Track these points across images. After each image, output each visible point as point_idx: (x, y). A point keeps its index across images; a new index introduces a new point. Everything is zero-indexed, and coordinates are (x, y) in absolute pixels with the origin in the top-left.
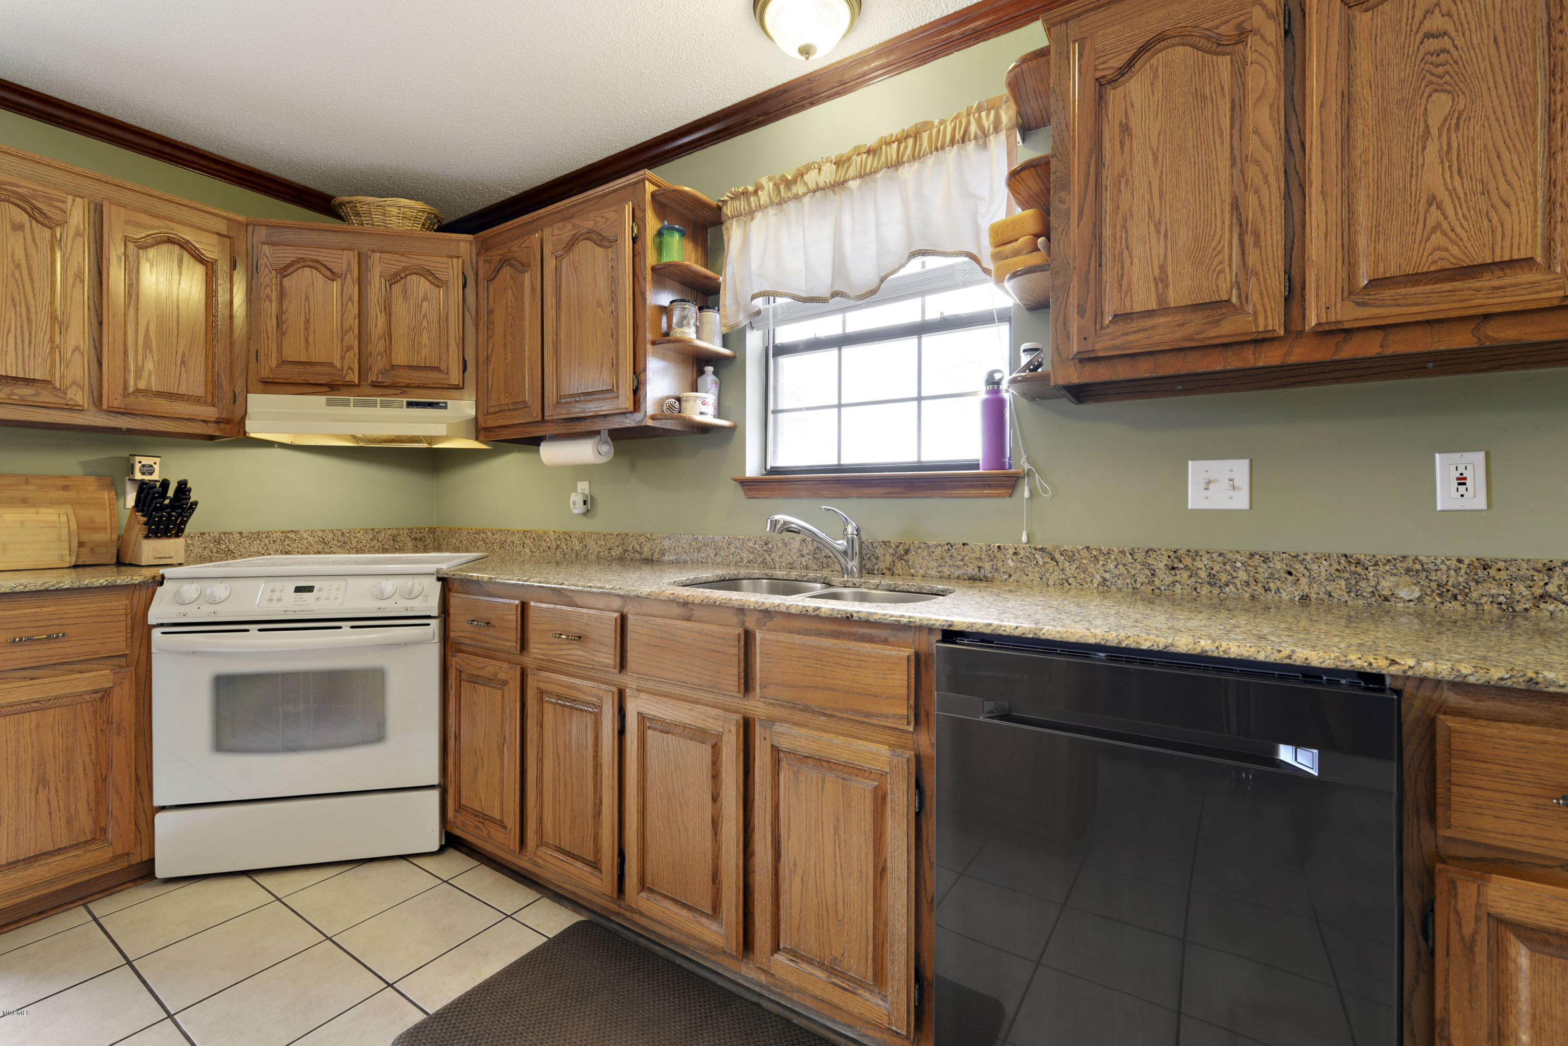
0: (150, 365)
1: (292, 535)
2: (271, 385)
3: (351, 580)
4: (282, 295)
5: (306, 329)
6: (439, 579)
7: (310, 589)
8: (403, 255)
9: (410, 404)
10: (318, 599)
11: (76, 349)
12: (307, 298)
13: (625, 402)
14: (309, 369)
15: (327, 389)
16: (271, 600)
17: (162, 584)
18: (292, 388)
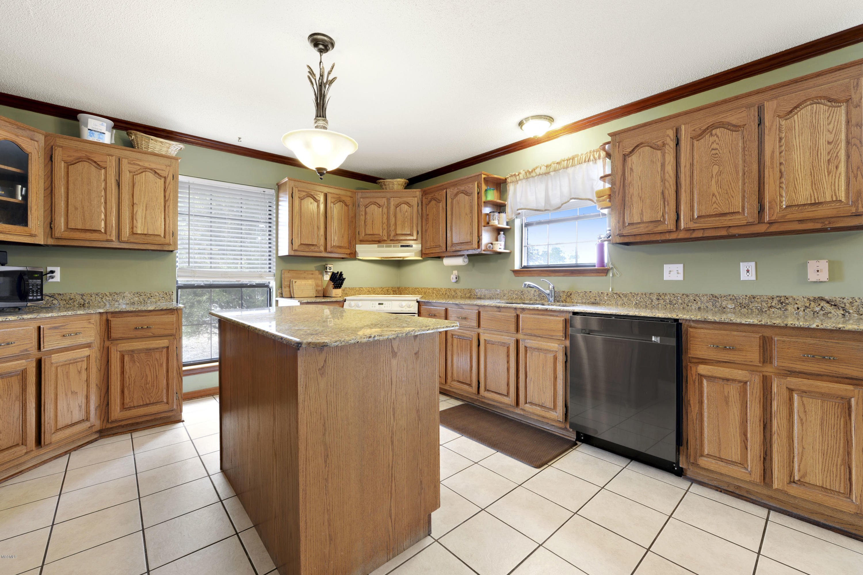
0: (336, 238)
1: (361, 289)
2: (362, 242)
3: (393, 302)
4: (366, 213)
5: (372, 224)
6: (417, 302)
7: (382, 304)
8: (400, 198)
9: (402, 246)
10: (385, 307)
11: (322, 235)
12: (373, 214)
13: (475, 245)
14: (373, 236)
15: (377, 242)
16: (373, 307)
17: (345, 301)
18: (368, 242)
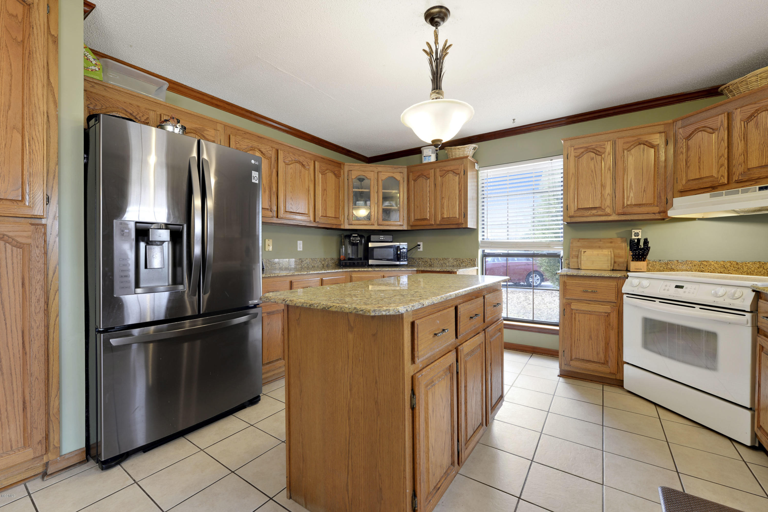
0: (632, 195)
2: (684, 192)
3: (702, 285)
4: (688, 149)
5: (699, 162)
6: (754, 291)
7: (682, 287)
8: (755, 103)
10: (685, 292)
12: (700, 147)
14: (701, 181)
15: (711, 189)
16: (664, 290)
17: (627, 278)
18: (693, 192)
